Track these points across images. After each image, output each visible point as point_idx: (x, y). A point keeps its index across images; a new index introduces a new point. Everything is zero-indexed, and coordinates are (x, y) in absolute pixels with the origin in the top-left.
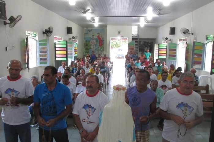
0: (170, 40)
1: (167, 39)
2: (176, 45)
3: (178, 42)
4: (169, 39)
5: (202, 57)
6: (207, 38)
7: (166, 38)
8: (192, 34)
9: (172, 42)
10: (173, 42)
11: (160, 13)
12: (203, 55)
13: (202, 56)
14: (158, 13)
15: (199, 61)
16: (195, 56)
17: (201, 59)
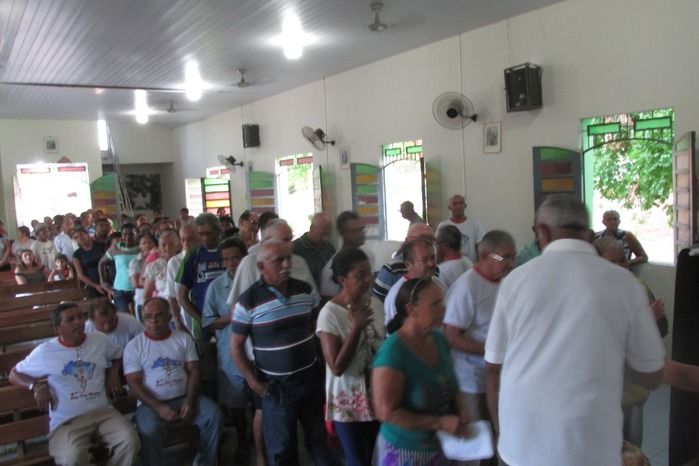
0: (241, 164)
1: (231, 160)
2: (270, 179)
3: (279, 170)
4: (238, 161)
5: (379, 203)
6: (384, 152)
7: (228, 157)
8: (333, 143)
9: (251, 168)
10: (255, 169)
11: (243, 80)
12: (379, 197)
13: (379, 200)
14: (239, 80)
15: (369, 215)
16: (361, 203)
17: (376, 210)
